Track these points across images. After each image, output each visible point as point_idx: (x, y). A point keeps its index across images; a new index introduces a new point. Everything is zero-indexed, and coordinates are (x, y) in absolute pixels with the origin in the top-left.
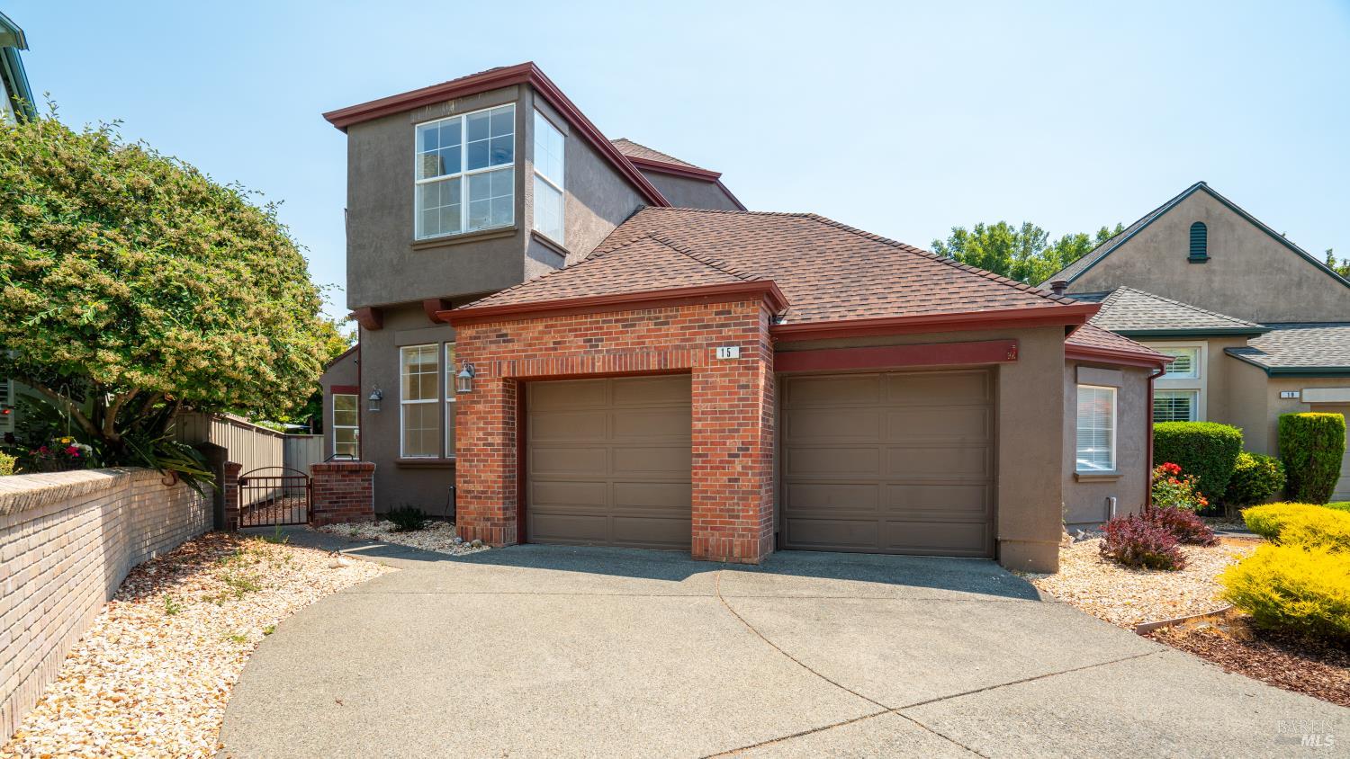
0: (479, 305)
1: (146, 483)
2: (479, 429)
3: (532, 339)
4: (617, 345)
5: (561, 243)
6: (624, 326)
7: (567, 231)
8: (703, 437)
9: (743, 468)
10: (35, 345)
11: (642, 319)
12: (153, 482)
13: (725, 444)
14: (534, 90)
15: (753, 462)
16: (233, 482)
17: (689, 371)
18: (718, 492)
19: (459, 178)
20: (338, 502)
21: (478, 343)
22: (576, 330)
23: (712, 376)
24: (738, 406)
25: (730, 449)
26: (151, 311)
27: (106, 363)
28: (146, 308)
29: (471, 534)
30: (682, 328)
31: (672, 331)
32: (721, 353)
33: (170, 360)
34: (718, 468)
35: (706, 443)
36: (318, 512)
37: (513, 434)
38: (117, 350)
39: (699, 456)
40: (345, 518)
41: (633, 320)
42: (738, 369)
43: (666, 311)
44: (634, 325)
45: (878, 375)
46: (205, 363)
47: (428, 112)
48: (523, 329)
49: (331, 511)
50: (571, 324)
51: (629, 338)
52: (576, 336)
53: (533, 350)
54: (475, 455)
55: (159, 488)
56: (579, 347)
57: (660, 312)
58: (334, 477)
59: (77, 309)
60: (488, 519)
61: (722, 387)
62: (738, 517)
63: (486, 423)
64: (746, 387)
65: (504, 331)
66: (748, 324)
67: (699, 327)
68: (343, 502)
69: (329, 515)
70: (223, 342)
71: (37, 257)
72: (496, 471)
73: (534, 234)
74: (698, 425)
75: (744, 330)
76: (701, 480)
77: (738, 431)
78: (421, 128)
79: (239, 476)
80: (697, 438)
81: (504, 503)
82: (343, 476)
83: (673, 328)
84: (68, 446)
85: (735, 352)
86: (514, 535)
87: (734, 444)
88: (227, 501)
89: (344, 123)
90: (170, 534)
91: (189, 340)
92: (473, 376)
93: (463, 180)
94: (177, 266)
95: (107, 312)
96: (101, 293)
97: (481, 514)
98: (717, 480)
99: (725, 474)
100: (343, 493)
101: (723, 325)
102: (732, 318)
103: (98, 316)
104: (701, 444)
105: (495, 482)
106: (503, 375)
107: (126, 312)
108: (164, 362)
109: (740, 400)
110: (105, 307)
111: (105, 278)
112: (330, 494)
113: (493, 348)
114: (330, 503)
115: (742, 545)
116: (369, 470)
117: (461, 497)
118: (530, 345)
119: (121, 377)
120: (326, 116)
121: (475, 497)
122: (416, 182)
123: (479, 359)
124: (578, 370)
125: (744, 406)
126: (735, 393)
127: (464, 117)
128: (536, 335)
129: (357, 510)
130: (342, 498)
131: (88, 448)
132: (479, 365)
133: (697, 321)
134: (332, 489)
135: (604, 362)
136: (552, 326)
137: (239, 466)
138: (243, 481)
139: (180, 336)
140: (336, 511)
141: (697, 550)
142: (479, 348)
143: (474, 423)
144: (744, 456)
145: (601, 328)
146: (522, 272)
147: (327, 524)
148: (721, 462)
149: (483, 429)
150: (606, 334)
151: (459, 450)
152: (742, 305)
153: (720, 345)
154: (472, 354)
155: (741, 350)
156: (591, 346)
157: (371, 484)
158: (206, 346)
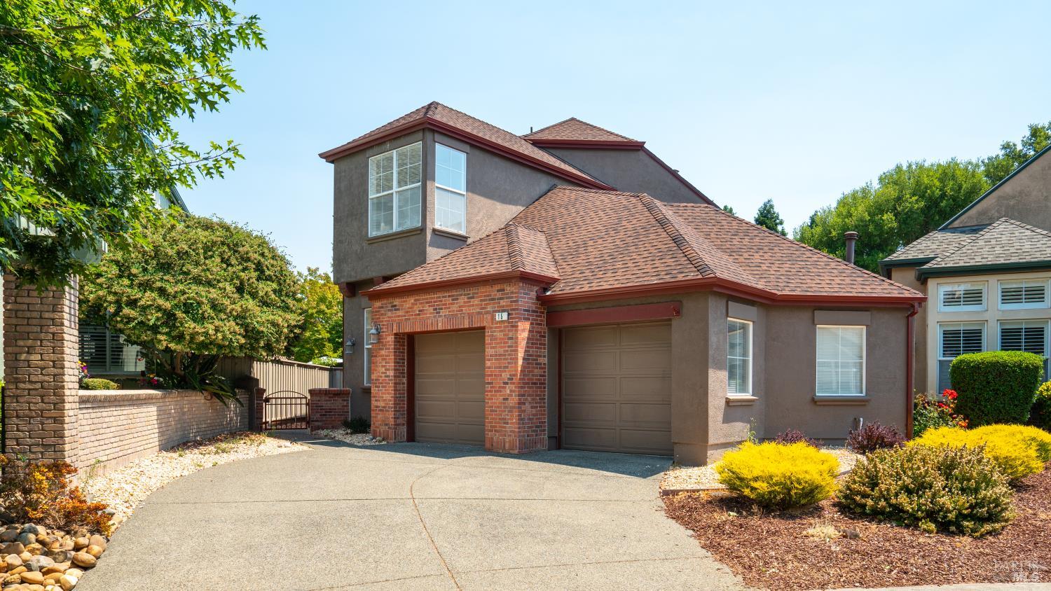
0: (385, 286)
1: (194, 398)
2: (383, 366)
3: (409, 308)
4: (449, 312)
5: (463, 232)
6: (453, 300)
7: (469, 222)
8: (491, 371)
9: (511, 391)
10: (134, 334)
11: (461, 295)
12: (199, 398)
13: (501, 375)
14: (433, 131)
15: (515, 387)
16: (260, 400)
17: (484, 328)
18: (498, 407)
19: (392, 194)
20: (325, 415)
21: (382, 311)
22: (429, 303)
23: (495, 331)
24: (507, 351)
25: (504, 379)
26: (180, 315)
27: (161, 341)
28: (179, 314)
29: (378, 434)
30: (481, 300)
31: (476, 302)
32: (498, 317)
33: (188, 337)
34: (498, 391)
35: (492, 375)
36: (312, 421)
37: (403, 370)
38: (166, 334)
39: (489, 383)
40: (330, 426)
41: (457, 295)
42: (508, 326)
43: (473, 290)
44: (457, 299)
45: (615, 326)
46: (202, 338)
47: (375, 150)
48: (404, 302)
49: (320, 421)
50: (427, 299)
51: (455, 307)
52: (429, 306)
53: (409, 316)
54: (381, 383)
55: (203, 401)
56: (431, 313)
57: (470, 290)
58: (323, 398)
59: (149, 317)
60: (386, 425)
61: (500, 339)
62: (507, 423)
63: (386, 363)
64: (511, 338)
65: (395, 304)
66: (512, 297)
67: (489, 300)
68: (330, 415)
69: (320, 424)
70: (211, 329)
71: (135, 293)
72: (391, 393)
73: (434, 231)
74: (488, 364)
75: (511, 302)
76: (489, 399)
77: (507, 367)
78: (373, 161)
79: (264, 396)
80: (488, 372)
81: (394, 414)
82: (330, 397)
83: (476, 301)
84: (153, 378)
85: (505, 316)
86: (404, 435)
87: (505, 376)
88: (257, 413)
89: (331, 159)
90: (211, 428)
91: (195, 328)
92: (379, 333)
93: (394, 195)
94: (194, 291)
95: (162, 317)
96: (159, 308)
97: (383, 421)
98: (497, 399)
99: (500, 395)
100: (330, 409)
101: (501, 299)
102: (505, 294)
103: (158, 319)
104: (489, 376)
105: (390, 400)
106: (395, 332)
107: (170, 316)
108: (185, 338)
109: (509, 347)
110: (160, 315)
111: (161, 302)
112: (321, 409)
113: (389, 314)
114: (321, 415)
115: (510, 442)
116: (347, 393)
117: (373, 410)
118: (407, 312)
119: (167, 347)
120: (321, 156)
121: (381, 410)
122: (370, 197)
123: (382, 322)
124: (430, 329)
125: (511, 351)
126: (507, 343)
127: (395, 151)
128: (410, 306)
129: (338, 421)
130: (329, 412)
131: (161, 379)
132: (383, 325)
133: (488, 296)
134: (322, 406)
135: (442, 324)
136: (418, 300)
137: (265, 390)
138: (267, 400)
139: (190, 325)
140: (324, 421)
141: (488, 445)
142: (382, 314)
143: (380, 363)
144: (511, 383)
145: (441, 301)
146: (425, 258)
147: (318, 430)
148: (499, 387)
149: (384, 366)
150: (444, 305)
151: (373, 380)
152: (510, 286)
153: (499, 311)
154: (379, 318)
155: (509, 315)
156: (437, 313)
157: (348, 403)
158: (203, 330)
